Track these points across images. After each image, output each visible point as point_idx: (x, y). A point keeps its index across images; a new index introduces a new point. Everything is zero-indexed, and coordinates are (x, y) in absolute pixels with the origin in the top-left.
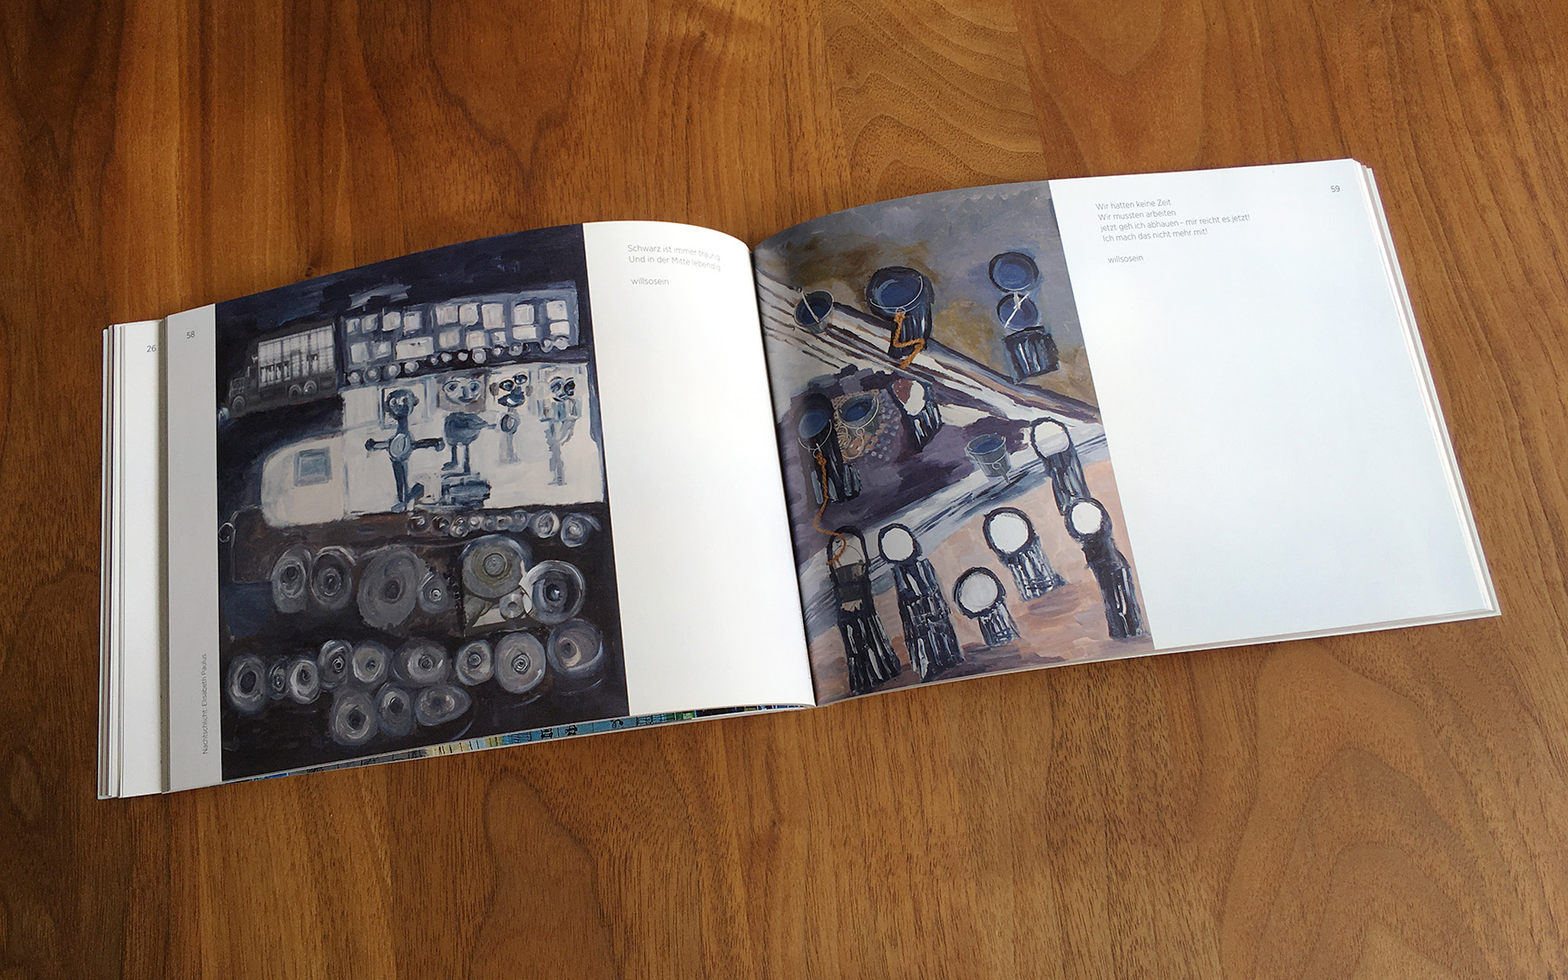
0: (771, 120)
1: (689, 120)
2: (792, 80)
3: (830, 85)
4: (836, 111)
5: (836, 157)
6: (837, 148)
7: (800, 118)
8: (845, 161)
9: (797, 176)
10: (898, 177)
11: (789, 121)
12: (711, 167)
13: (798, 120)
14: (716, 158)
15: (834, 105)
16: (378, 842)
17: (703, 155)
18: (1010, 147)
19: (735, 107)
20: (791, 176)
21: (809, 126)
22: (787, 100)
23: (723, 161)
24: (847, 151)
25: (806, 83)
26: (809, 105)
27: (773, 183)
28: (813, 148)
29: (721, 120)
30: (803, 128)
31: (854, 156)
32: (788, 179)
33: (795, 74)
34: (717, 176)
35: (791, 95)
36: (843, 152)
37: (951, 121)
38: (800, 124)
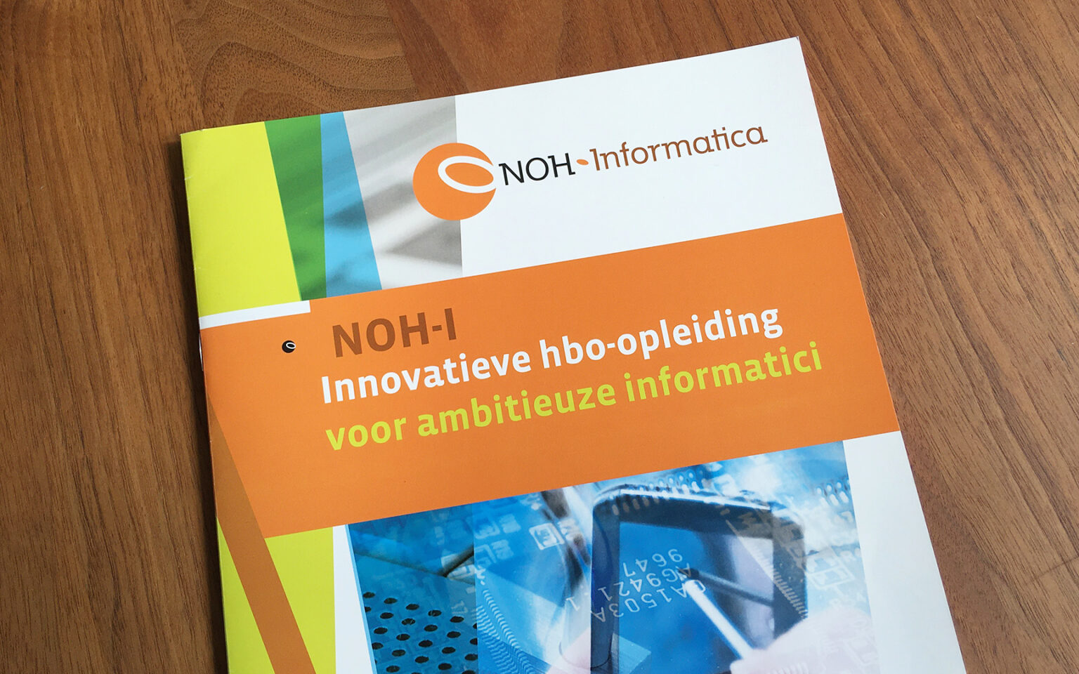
0: (108, 67)
1: (19, 83)
2: (127, 21)
3: (168, 19)
4: (178, 46)
5: (185, 96)
6: (184, 87)
7: (140, 60)
8: (195, 99)
9: (144, 124)
10: (254, 107)
11: (128, 67)
12: (47, 129)
13: (137, 63)
14: (53, 122)
15: (175, 40)
17: (39, 121)
18: (370, 54)
19: (68, 61)
20: (137, 125)
21: (151, 68)
22: (123, 42)
23: (60, 123)
24: (195, 87)
25: (141, 20)
26: (148, 45)
27: (119, 137)
28: (158, 90)
29: (54, 76)
30: (144, 72)
31: (204, 91)
32: (135, 129)
33: (128, 14)
34: (56, 140)
35: (127, 37)
36: (192, 89)
37: (303, 38)
38: (141, 67)
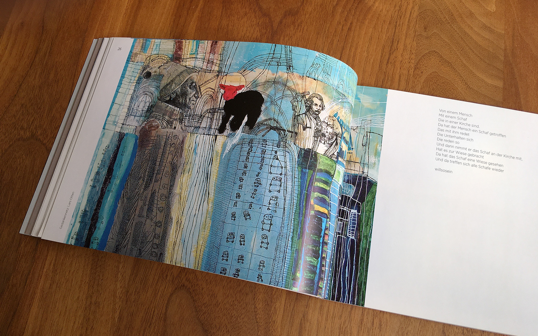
0: (385, 38)
1: (350, 29)
2: (399, 25)
3: (415, 31)
4: (415, 43)
5: (409, 62)
6: (410, 59)
7: (398, 41)
8: (413, 66)
9: (389, 65)
10: (434, 79)
11: (393, 42)
12: (353, 50)
13: (397, 42)
14: (356, 49)
15: (414, 41)
16: (117, 300)
17: (351, 46)
18: (489, 81)
19: (371, 29)
20: (387, 65)
21: (401, 46)
22: (395, 32)
23: (359, 50)
24: (415, 61)
25: (405, 27)
26: (404, 38)
27: (378, 66)
28: (400, 56)
29: (364, 33)
30: (398, 47)
31: (417, 64)
32: (385, 66)
33: (401, 23)
34: (354, 56)
35: (397, 31)
36: (413, 61)
37: (465, 62)
38: (397, 44)
